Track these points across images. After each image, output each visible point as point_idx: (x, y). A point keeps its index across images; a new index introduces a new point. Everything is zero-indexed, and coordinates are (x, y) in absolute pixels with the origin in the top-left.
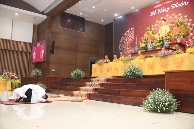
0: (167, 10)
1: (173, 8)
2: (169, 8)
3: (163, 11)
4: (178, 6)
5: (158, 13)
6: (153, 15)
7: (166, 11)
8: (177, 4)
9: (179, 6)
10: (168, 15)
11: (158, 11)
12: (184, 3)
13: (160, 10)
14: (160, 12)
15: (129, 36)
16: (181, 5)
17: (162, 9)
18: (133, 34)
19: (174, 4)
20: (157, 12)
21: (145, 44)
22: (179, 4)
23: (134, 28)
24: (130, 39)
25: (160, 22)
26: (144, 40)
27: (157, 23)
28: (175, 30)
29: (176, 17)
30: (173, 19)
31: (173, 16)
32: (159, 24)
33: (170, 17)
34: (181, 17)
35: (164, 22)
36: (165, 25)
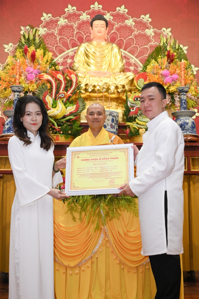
10: (97, 7)
25: (62, 21)
26: (59, 82)
27: (48, 25)
28: (161, 72)
29: (130, 22)
30: (118, 29)
31: (120, 17)
32: (56, 32)
33: (108, 17)
34: (148, 28)
35: (103, 29)
36: (104, 43)
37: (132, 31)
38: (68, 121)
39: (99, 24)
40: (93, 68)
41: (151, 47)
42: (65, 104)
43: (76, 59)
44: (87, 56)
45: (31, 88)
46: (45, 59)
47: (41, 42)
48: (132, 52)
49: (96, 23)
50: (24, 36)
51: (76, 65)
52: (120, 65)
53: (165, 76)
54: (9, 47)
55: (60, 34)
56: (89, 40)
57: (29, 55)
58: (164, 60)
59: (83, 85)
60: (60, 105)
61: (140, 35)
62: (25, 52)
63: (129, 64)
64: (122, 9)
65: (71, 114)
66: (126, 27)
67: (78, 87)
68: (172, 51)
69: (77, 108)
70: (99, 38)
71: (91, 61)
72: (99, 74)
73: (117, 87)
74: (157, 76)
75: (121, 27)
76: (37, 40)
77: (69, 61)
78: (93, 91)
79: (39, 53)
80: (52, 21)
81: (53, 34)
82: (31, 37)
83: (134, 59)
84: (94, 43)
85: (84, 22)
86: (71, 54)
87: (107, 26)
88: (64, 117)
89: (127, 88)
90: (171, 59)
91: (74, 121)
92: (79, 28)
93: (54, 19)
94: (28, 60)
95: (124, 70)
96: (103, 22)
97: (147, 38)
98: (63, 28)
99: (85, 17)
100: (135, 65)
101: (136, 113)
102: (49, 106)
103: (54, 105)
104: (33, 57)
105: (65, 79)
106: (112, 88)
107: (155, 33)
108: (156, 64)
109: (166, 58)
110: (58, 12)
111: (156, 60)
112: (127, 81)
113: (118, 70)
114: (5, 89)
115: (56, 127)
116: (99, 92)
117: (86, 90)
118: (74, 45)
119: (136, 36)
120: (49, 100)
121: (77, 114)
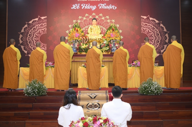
0: (94, 8)
1: (100, 8)
2: (95, 6)
3: (88, 8)
4: (105, 8)
5: (83, 8)
6: (75, 8)
7: (92, 8)
8: (105, 6)
9: (107, 8)
10: (94, 14)
11: (82, 5)
12: (112, 6)
13: (85, 6)
14: (84, 7)
15: (37, 26)
16: (109, 8)
17: (88, 5)
18: (45, 25)
19: (102, 5)
20: (81, 7)
21: (87, 46)
22: (107, 5)
23: (46, 17)
24: (40, 30)
25: (84, 18)
26: (84, 39)
27: (81, 19)
28: (111, 34)
29: (103, 18)
30: (100, 20)
31: (100, 17)
32: (83, 22)
33: (97, 17)
34: (108, 20)
35: (95, 22)
36: (96, 26)
37: (104, 21)
38: (86, 49)
39: (94, 21)
40: (93, 33)
41: (109, 25)
42: (85, 45)
43: (88, 30)
44: (91, 29)
45: (77, 39)
46: (80, 31)
47: (79, 26)
48: (104, 27)
49: (93, 20)
50: (75, 25)
51: (88, 32)
52: (100, 31)
53: (112, 35)
54: (70, 26)
55: (84, 22)
56: (92, 24)
57: (76, 30)
58: (111, 30)
59: (90, 39)
60: (84, 45)
61: (106, 22)
62: (75, 29)
63: (103, 30)
64: (101, 15)
65: (87, 47)
66: (102, 19)
67: (89, 39)
68: (113, 28)
69: (88, 46)
70: (94, 24)
71: (92, 31)
72: (94, 35)
73: (98, 39)
74: (109, 35)
75: (101, 20)
76: (78, 26)
77: (87, 29)
78: (92, 40)
79: (79, 29)
80: (82, 19)
81: (82, 22)
82: (77, 25)
83: (104, 29)
84: (93, 25)
85: (90, 19)
86: (87, 27)
87: (96, 21)
88: (85, 48)
89: (101, 39)
90: (113, 30)
91: (88, 49)
92: (89, 20)
93: (82, 18)
94: (76, 32)
95: (101, 34)
96: (95, 20)
97: (108, 23)
98: (85, 20)
99: (91, 17)
100: (105, 30)
101: (102, 47)
102: (82, 45)
103: (83, 45)
104: (77, 30)
105: (85, 38)
106: (97, 39)
107: (110, 21)
108: (109, 31)
109: (112, 30)
110: (84, 16)
111: (109, 30)
112: (101, 37)
113: (99, 33)
114: (70, 39)
115: (84, 50)
116: (94, 40)
117: (91, 40)
118: (88, 25)
119: (105, 22)
120: (82, 44)
121: (88, 47)
